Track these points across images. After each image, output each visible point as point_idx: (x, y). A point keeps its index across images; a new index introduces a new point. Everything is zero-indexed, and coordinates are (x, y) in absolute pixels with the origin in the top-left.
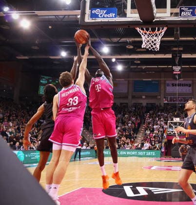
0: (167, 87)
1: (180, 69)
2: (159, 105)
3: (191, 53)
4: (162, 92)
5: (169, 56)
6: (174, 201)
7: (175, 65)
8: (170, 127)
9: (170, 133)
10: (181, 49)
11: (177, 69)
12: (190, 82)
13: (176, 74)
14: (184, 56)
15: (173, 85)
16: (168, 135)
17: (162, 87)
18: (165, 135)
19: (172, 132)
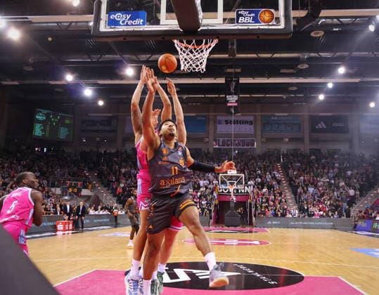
0: (218, 125)
1: (236, 99)
2: (206, 151)
3: (253, 76)
4: (211, 132)
5: (222, 81)
6: (228, 289)
7: (230, 94)
8: (223, 182)
9: (223, 192)
10: (239, 70)
11: (232, 100)
12: (251, 118)
13: (231, 107)
14: (243, 80)
15: (227, 122)
16: (219, 195)
17: (211, 125)
18: (215, 194)
19: (225, 190)
